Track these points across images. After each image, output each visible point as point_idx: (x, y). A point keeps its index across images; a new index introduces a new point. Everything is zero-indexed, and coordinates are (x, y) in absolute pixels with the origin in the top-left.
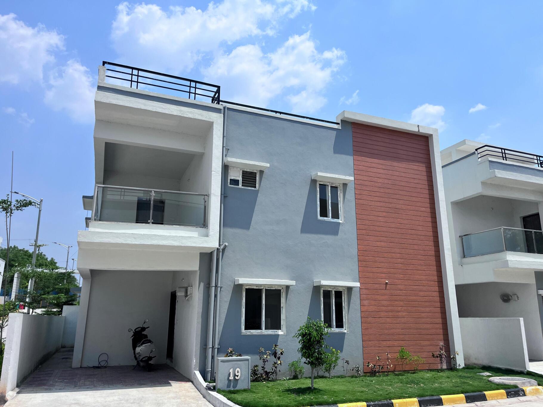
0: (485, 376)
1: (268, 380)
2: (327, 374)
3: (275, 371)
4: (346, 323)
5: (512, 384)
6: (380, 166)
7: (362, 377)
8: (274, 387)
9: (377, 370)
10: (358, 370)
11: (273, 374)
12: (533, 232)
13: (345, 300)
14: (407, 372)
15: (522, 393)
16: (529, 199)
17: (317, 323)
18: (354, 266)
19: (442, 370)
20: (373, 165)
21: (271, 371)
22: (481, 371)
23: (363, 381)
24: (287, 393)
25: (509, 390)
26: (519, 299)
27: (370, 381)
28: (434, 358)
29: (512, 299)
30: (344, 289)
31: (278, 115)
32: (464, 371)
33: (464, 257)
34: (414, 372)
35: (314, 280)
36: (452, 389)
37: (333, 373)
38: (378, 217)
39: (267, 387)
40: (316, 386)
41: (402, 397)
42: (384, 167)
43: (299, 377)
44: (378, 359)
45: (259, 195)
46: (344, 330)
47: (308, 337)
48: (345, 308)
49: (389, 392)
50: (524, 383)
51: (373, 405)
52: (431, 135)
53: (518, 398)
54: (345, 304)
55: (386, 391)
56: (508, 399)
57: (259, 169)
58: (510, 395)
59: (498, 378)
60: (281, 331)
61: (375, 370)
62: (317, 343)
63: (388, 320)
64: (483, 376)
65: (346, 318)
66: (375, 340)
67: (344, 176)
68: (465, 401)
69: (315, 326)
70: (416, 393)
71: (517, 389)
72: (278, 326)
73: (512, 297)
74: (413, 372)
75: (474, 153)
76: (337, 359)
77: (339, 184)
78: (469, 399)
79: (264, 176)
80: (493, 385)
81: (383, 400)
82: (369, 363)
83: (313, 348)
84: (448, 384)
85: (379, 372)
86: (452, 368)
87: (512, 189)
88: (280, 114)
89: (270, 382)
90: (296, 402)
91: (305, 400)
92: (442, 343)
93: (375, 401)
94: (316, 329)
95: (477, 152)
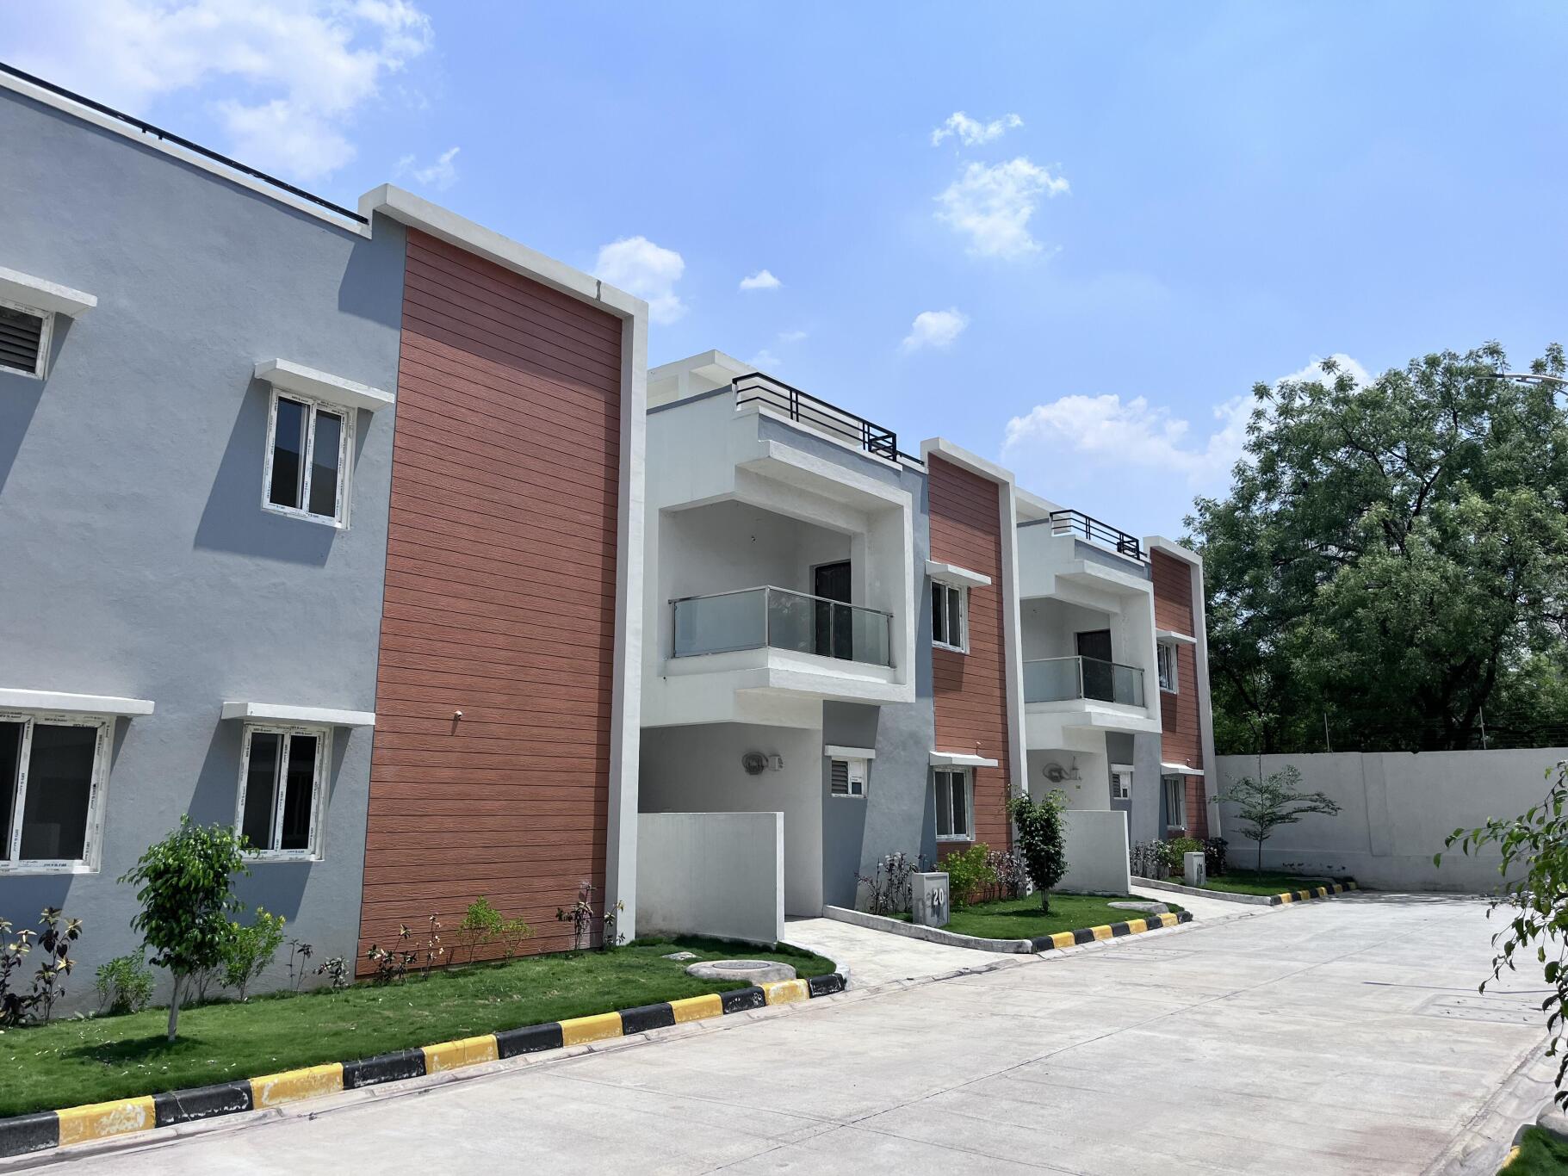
0: (679, 961)
1: (15, 1024)
2: (233, 992)
3: (45, 992)
4: (319, 831)
5: (738, 978)
6: (480, 377)
7: (348, 991)
8: (33, 1043)
9: (396, 965)
10: (337, 970)
11: (35, 1003)
12: (831, 605)
13: (324, 766)
14: (484, 964)
15: (760, 999)
16: (834, 523)
17: (211, 834)
18: (365, 663)
19: (577, 953)
20: (459, 369)
21: (32, 993)
22: (673, 947)
23: (347, 1001)
24: (78, 1060)
25: (730, 994)
26: (781, 767)
27: (368, 1000)
28: (562, 922)
29: (767, 766)
30: (324, 733)
31: (150, 139)
32: (632, 952)
33: (674, 656)
34: (503, 962)
35: (223, 701)
36: (593, 1000)
37: (254, 985)
38: (457, 525)
39: (6, 1046)
40: (183, 1031)
41: (455, 1035)
42: (489, 382)
43: (134, 1006)
44: (405, 935)
45: (44, 397)
46: (308, 855)
47: (172, 878)
48: (320, 788)
49: (418, 1025)
50: (765, 974)
51: (363, 1067)
52: (631, 317)
53: (748, 1011)
54: (320, 778)
55: (412, 1024)
56: (725, 1016)
57: (54, 309)
58: (729, 1006)
59: (710, 963)
60: (83, 864)
61: (391, 968)
62: (206, 898)
63: (449, 823)
64: (676, 961)
65: (320, 818)
66: (402, 881)
67: (365, 387)
68: (619, 1030)
69: (204, 842)
70: (496, 1021)
71: (748, 990)
72: (73, 847)
73: (767, 761)
74: (499, 963)
75: (728, 389)
76: (273, 942)
77: (344, 409)
78: (632, 1025)
79: (73, 334)
80: (694, 984)
81: (397, 1049)
82: (375, 947)
83: (186, 912)
84: (585, 988)
85: (401, 972)
86: (603, 944)
87: (801, 494)
88: (157, 137)
89: (20, 1030)
90: (103, 1086)
91: (137, 1077)
92: (586, 882)
93: (372, 1057)
94: (206, 853)
95: (737, 387)
